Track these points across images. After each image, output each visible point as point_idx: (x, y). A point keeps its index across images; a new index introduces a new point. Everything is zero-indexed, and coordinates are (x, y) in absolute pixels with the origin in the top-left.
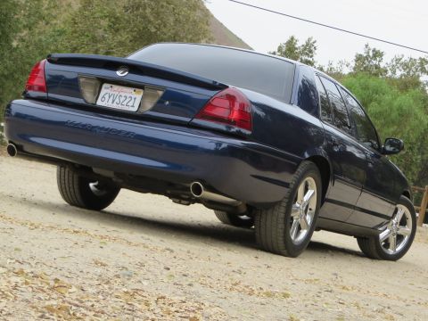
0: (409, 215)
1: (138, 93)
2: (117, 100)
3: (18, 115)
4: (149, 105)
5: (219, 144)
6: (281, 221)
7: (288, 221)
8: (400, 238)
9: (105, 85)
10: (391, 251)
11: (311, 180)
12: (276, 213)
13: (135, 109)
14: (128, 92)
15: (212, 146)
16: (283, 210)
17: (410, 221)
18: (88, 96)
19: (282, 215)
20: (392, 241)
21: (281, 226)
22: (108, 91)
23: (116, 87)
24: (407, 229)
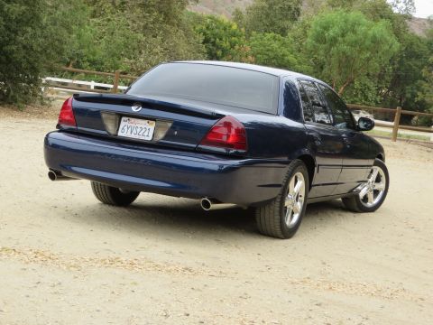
0: (382, 173)
1: (152, 124)
2: (134, 131)
3: (54, 146)
4: (161, 135)
5: (221, 166)
6: (277, 213)
7: (283, 210)
8: (376, 192)
9: (123, 118)
10: (369, 205)
11: (300, 175)
12: (272, 207)
13: (150, 138)
14: (143, 123)
15: (216, 168)
16: (278, 204)
17: (383, 178)
18: (111, 128)
19: (278, 209)
20: (371, 196)
21: (277, 217)
22: (127, 123)
23: (133, 120)
24: (381, 186)
